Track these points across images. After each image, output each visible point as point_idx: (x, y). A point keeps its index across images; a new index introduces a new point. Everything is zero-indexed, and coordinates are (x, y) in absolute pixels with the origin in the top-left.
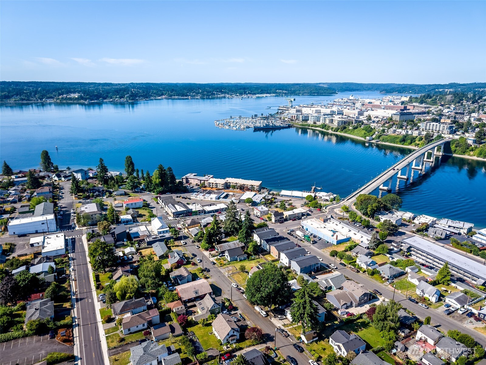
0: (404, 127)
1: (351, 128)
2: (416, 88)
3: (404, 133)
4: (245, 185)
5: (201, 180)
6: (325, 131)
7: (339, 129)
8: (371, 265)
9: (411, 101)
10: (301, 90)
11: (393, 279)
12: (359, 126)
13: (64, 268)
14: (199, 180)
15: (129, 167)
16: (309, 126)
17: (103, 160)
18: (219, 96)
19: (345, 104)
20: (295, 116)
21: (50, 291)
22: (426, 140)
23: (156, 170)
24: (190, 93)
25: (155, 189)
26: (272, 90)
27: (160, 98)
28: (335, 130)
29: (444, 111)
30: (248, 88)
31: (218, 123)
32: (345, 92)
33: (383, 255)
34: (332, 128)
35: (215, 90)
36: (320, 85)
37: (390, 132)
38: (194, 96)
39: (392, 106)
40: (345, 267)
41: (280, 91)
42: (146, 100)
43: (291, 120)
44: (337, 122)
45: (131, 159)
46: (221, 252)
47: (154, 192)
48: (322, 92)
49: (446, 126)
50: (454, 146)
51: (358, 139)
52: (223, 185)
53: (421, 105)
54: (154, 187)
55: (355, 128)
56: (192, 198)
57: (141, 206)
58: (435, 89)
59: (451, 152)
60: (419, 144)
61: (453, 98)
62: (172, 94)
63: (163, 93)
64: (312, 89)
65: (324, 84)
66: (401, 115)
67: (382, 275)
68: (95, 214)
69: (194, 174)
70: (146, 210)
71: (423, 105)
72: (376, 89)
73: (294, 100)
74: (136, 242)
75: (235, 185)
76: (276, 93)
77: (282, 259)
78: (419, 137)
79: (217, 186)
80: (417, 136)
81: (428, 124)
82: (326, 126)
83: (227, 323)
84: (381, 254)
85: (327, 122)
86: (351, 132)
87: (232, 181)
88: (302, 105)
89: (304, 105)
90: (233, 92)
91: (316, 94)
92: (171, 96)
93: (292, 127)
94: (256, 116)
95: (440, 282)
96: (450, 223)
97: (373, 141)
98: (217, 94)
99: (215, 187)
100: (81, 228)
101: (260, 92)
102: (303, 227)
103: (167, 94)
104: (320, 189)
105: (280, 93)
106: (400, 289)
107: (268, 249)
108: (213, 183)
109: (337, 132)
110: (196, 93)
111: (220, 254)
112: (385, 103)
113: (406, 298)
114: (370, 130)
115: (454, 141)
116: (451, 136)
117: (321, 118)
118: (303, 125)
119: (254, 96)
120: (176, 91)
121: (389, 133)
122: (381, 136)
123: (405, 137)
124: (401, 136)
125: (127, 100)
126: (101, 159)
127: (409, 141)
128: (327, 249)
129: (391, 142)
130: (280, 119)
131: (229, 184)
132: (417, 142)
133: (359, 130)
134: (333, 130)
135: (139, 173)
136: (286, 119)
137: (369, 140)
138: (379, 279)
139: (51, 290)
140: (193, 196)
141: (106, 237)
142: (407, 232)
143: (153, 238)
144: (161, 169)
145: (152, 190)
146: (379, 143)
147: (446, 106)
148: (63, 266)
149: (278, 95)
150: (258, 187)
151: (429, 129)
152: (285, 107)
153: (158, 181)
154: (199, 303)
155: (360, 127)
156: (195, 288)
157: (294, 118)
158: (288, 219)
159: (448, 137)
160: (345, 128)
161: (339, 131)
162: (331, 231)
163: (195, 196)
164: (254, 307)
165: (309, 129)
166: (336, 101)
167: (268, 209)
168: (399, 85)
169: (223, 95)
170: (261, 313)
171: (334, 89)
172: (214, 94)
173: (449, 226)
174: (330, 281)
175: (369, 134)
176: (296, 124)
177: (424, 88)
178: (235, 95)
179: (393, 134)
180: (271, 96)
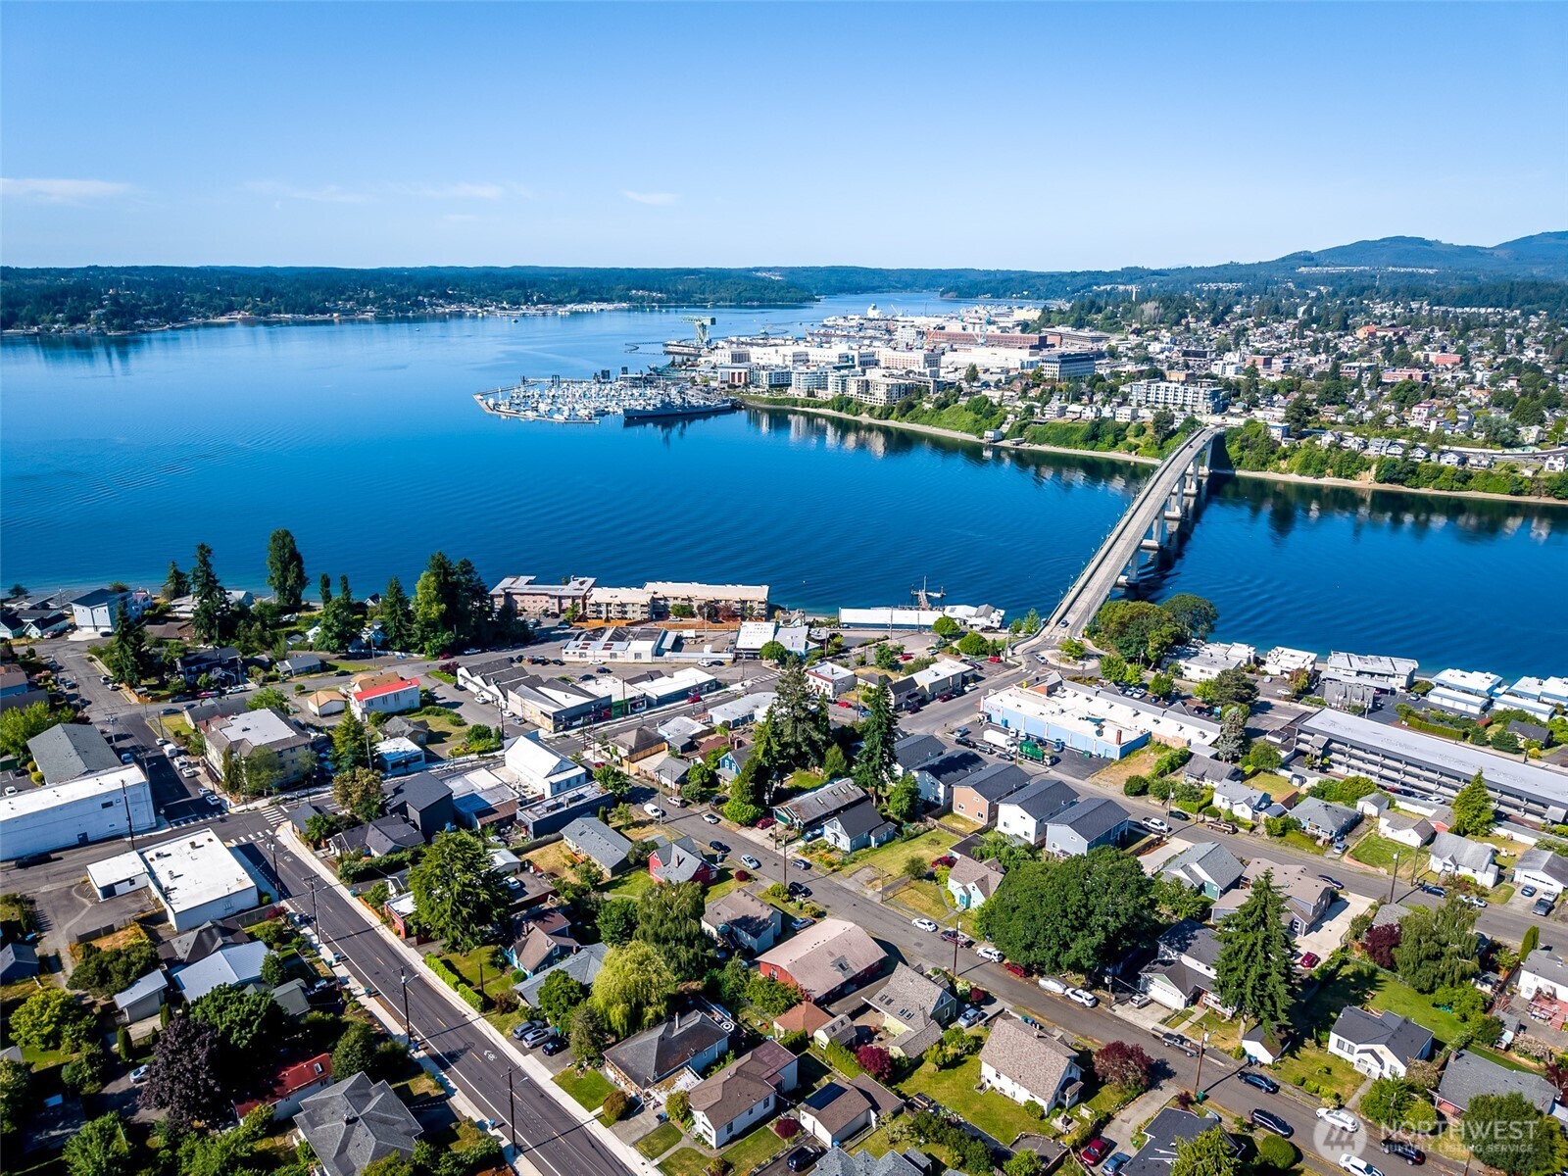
0: (1085, 399)
1: (930, 406)
2: (1038, 282)
3: (1089, 414)
4: (717, 602)
5: (560, 598)
6: (850, 417)
7: (893, 409)
8: (1264, 805)
9: (1049, 320)
10: (707, 290)
11: (1342, 839)
12: (951, 401)
13: (295, 956)
14: (551, 597)
15: (285, 569)
16: (795, 402)
17: (209, 551)
18: (440, 310)
19: (861, 334)
20: (740, 374)
21: (357, 1047)
22: (1156, 432)
23: (425, 573)
24: (335, 302)
25: (424, 639)
26: (613, 289)
27: (223, 319)
28: (880, 415)
29: (1150, 349)
30: (535, 285)
31: (491, 402)
32: (839, 295)
33: (1267, 775)
34: (872, 408)
35: (423, 292)
36: (759, 274)
37: (1051, 412)
38: (352, 311)
39: (999, 337)
40: (1188, 823)
41: (640, 293)
42: (173, 328)
43: (729, 387)
44: (883, 389)
45: (292, 541)
46: (806, 825)
47: (421, 651)
48: (774, 296)
49: (1202, 391)
50: (1235, 447)
51: (954, 439)
52: (646, 609)
53: (1079, 334)
54: (423, 631)
55: (942, 406)
56: (565, 659)
57: (417, 704)
58: (1090, 285)
59: (1229, 464)
60: (1137, 446)
61: (1161, 310)
62: (268, 304)
63: (231, 302)
64: (741, 288)
65: (769, 270)
66: (1063, 362)
67: (1308, 830)
68: (293, 749)
69: (527, 578)
70: (438, 715)
71: (1086, 332)
72: (927, 287)
73: (713, 321)
74: (489, 830)
75: (686, 603)
76: (630, 299)
77: (1005, 824)
78: (1134, 424)
79: (626, 612)
80: (1129, 424)
81: (1154, 386)
82: (849, 401)
83: (1041, 1045)
84: (1260, 771)
85: (852, 390)
86: (932, 418)
87: (673, 591)
88: (734, 339)
89: (743, 339)
90: (485, 298)
91: (755, 303)
92: (267, 312)
93: (740, 409)
94: (606, 374)
95: (1470, 829)
96: (1357, 663)
97: (1006, 443)
98: (431, 305)
99: (620, 615)
100: (251, 806)
101: (577, 295)
102: (989, 717)
103: (247, 307)
104: (938, 595)
105: (642, 297)
106: (1380, 863)
107: (942, 796)
108: (609, 605)
109: (886, 419)
110: (358, 303)
111: (804, 833)
112: (977, 327)
113: (1412, 888)
114: (987, 412)
115: (1235, 432)
116: (1217, 419)
117: (830, 379)
118: (774, 402)
119: (562, 311)
120: (281, 296)
121: (1047, 416)
122: (1025, 425)
123: (1098, 425)
124: (1085, 427)
125: (99, 329)
126: (202, 547)
127: (1110, 438)
128: (1100, 776)
129: (1058, 443)
130: (693, 381)
131: (662, 602)
132: (1131, 440)
133: (956, 412)
134: (876, 413)
135: (331, 589)
136: (714, 384)
137: (995, 442)
138: (1307, 843)
139: (356, 1042)
140: (571, 652)
141: (385, 824)
142: (1273, 701)
143: (549, 809)
144: (442, 569)
145: (415, 645)
146: (1025, 446)
147: (1149, 333)
148: (289, 952)
149: (639, 305)
150: (763, 606)
151: (1157, 402)
152: (683, 343)
153: (435, 611)
154: (881, 999)
155: (956, 402)
156: (831, 954)
157: (740, 381)
158: (928, 698)
159: (1213, 422)
160: (911, 406)
161: (894, 415)
162: (1087, 719)
163: (578, 651)
164: (1037, 984)
165: (795, 413)
166: (829, 324)
167: (852, 673)
168: (988, 273)
169: (454, 307)
170: (1073, 997)
171: (803, 288)
172: (421, 305)
173: (1359, 673)
174: (1196, 868)
175: (988, 422)
176: (754, 399)
177: (1060, 281)
178: (497, 307)
179: (1061, 421)
180: (616, 310)
